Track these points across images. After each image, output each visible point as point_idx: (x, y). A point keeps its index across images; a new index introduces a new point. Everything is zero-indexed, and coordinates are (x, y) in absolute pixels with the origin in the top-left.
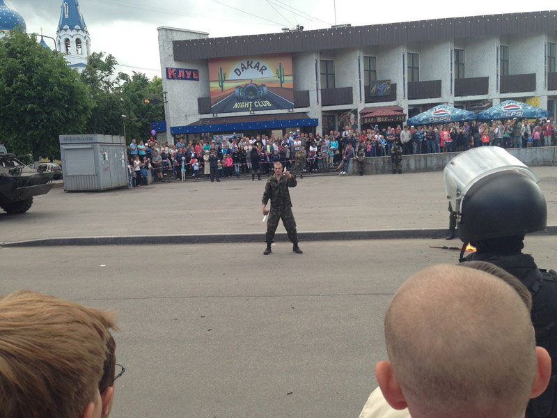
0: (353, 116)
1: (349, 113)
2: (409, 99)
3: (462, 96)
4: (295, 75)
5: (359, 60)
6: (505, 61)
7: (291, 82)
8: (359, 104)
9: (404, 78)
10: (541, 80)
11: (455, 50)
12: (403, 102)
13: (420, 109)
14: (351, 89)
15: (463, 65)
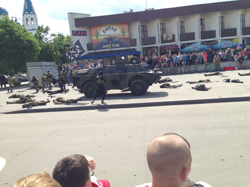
0: (156, 50)
1: (154, 48)
2: (181, 41)
4: (129, 32)
5: (158, 24)
6: (222, 23)
7: (128, 36)
8: (158, 44)
9: (178, 32)
10: (239, 31)
11: (200, 19)
12: (178, 43)
13: (186, 45)
14: (155, 37)
15: (204, 25)
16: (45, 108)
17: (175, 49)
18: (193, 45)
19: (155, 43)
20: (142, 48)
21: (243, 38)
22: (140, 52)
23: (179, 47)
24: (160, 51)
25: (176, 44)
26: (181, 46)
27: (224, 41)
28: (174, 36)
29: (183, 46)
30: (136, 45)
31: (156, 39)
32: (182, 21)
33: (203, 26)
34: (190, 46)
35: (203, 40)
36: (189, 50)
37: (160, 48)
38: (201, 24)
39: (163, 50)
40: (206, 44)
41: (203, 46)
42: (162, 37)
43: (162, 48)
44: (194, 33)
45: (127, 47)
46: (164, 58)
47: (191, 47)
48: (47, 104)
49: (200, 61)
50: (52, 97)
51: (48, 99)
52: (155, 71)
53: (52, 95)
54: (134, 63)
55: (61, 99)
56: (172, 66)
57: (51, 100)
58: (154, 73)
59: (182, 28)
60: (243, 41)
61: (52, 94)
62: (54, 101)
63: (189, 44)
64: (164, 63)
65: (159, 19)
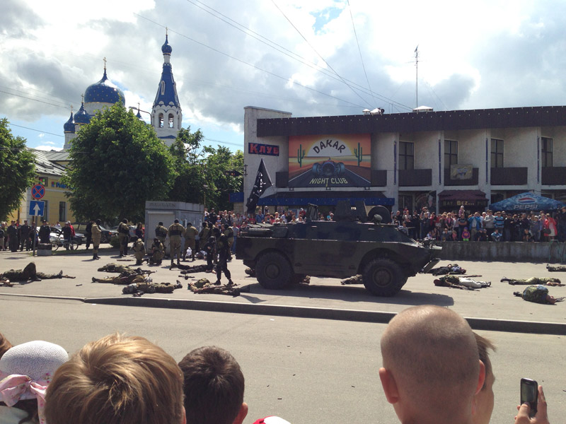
0: (431, 198)
1: (427, 195)
2: (492, 184)
3: (550, 184)
4: (373, 155)
5: (440, 143)
7: (370, 162)
8: (437, 186)
9: (487, 163)
11: (543, 138)
12: (485, 186)
13: (505, 195)
14: (430, 171)
15: (552, 153)
16: (169, 299)
17: (478, 200)
18: (523, 196)
19: (430, 184)
20: (399, 192)
22: (393, 199)
23: (488, 197)
24: (441, 202)
25: (479, 191)
26: (492, 196)
28: (476, 171)
29: (497, 196)
30: (384, 184)
31: (433, 175)
32: (497, 140)
33: (548, 155)
34: (514, 198)
35: (546, 187)
36: (512, 206)
37: (441, 196)
38: (544, 150)
39: (447, 201)
40: (553, 196)
41: (545, 200)
42: (447, 171)
43: (447, 196)
44: (526, 168)
45: (365, 187)
46: (449, 220)
47: (517, 201)
48: (176, 291)
49: (537, 233)
50: (187, 278)
51: (178, 281)
52: (426, 244)
53: (189, 275)
54: (376, 221)
55: (205, 283)
56: (467, 240)
57: (185, 283)
58: (422, 247)
59: (497, 154)
61: (189, 272)
62: (189, 285)
63: (511, 194)
64: (449, 230)
65: (443, 131)
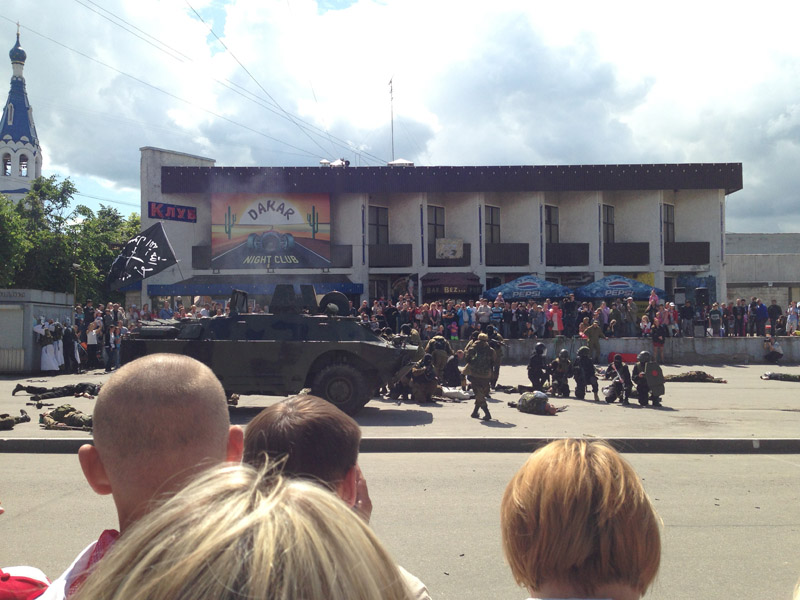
0: (411, 284)
1: (407, 279)
2: (487, 265)
3: (555, 265)
4: (333, 223)
5: (421, 210)
6: (609, 225)
7: (328, 234)
8: (419, 267)
9: (480, 237)
10: (656, 252)
11: (546, 207)
12: (479, 269)
13: (503, 279)
14: (410, 247)
15: (557, 226)
17: (469, 286)
18: (523, 280)
19: (409, 263)
20: (370, 275)
21: (666, 272)
22: (362, 285)
23: (483, 281)
24: (424, 288)
25: (472, 273)
26: (488, 281)
27: (614, 276)
28: (467, 248)
29: (494, 281)
30: (349, 264)
31: (414, 252)
32: (492, 208)
33: (554, 228)
34: (513, 282)
35: (552, 269)
36: (511, 293)
37: (423, 280)
38: (549, 222)
39: (432, 287)
40: (560, 281)
41: (550, 286)
42: (432, 248)
43: (432, 280)
44: (527, 245)
45: (323, 268)
46: (434, 313)
47: (517, 287)
49: (541, 328)
50: (39, 406)
51: (22, 412)
52: (397, 342)
54: (330, 312)
55: (67, 412)
56: (457, 338)
57: (34, 413)
58: (392, 347)
59: (493, 226)
60: (668, 281)
61: (45, 398)
62: (42, 416)
63: (509, 277)
64: (434, 325)
65: (426, 194)
